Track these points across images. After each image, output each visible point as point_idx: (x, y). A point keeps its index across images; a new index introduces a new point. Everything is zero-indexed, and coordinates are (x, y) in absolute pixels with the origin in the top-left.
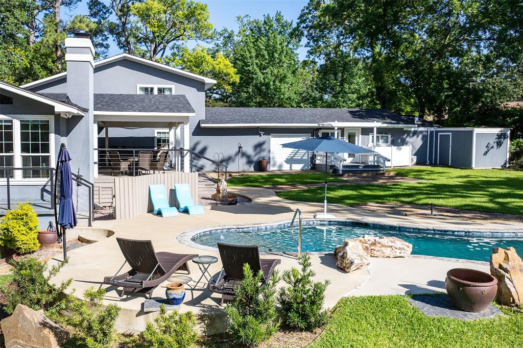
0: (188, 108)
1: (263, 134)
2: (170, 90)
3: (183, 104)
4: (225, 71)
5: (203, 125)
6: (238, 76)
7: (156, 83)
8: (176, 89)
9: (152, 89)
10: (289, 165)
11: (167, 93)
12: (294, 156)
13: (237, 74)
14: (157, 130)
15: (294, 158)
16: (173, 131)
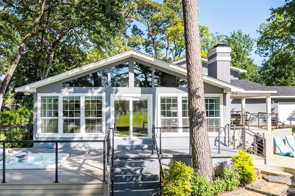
1: (274, 103)
10: (290, 121)
12: (293, 115)
15: (293, 117)
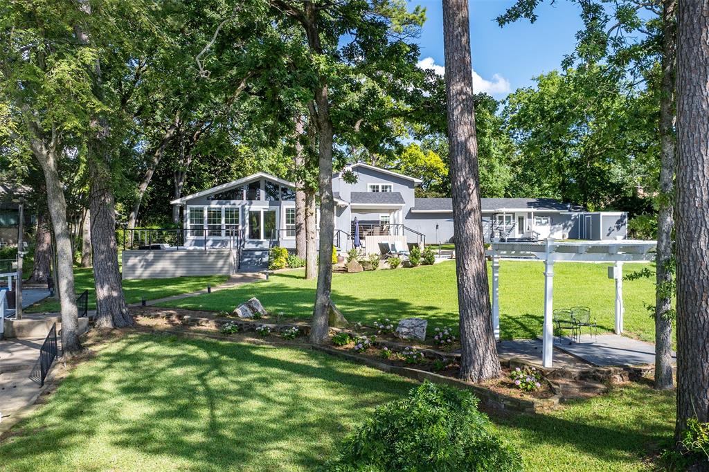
0: (401, 200)
2: (390, 187)
3: (398, 198)
4: (435, 166)
5: (412, 211)
6: (447, 170)
7: (381, 183)
8: (395, 187)
9: (378, 187)
11: (388, 190)
13: (446, 167)
14: (381, 215)
16: (392, 214)
